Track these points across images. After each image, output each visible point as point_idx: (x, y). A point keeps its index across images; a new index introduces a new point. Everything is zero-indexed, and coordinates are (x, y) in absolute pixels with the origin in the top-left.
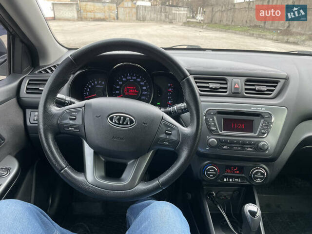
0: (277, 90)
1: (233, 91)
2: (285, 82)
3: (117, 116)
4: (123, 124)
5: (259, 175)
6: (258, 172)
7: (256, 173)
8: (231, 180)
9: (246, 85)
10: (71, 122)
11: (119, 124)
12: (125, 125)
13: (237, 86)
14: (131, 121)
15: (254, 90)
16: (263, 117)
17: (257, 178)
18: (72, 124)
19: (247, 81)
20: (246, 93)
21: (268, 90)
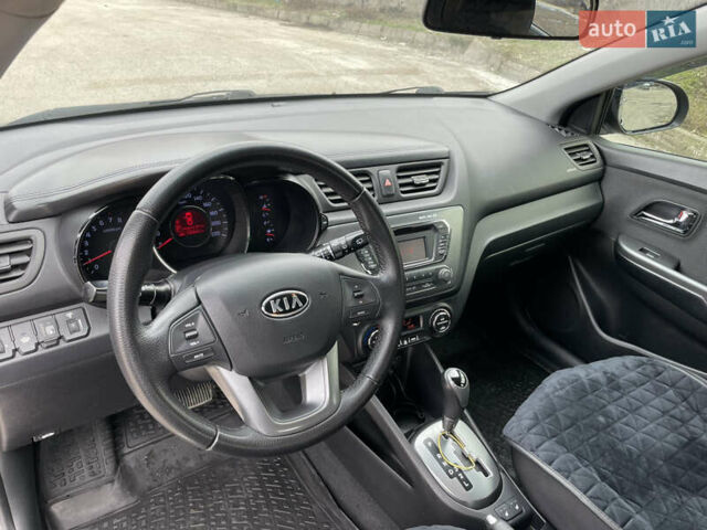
0: (442, 177)
1: (384, 193)
2: (449, 163)
3: (275, 299)
4: (291, 310)
5: (443, 321)
6: (440, 317)
7: (439, 320)
8: (406, 343)
9: (399, 177)
10: (193, 344)
11: (285, 312)
12: (295, 309)
13: (388, 183)
14: (303, 300)
15: (412, 184)
16: (436, 230)
17: (441, 326)
18: (195, 347)
19: (400, 170)
20: (403, 192)
21: (431, 181)
